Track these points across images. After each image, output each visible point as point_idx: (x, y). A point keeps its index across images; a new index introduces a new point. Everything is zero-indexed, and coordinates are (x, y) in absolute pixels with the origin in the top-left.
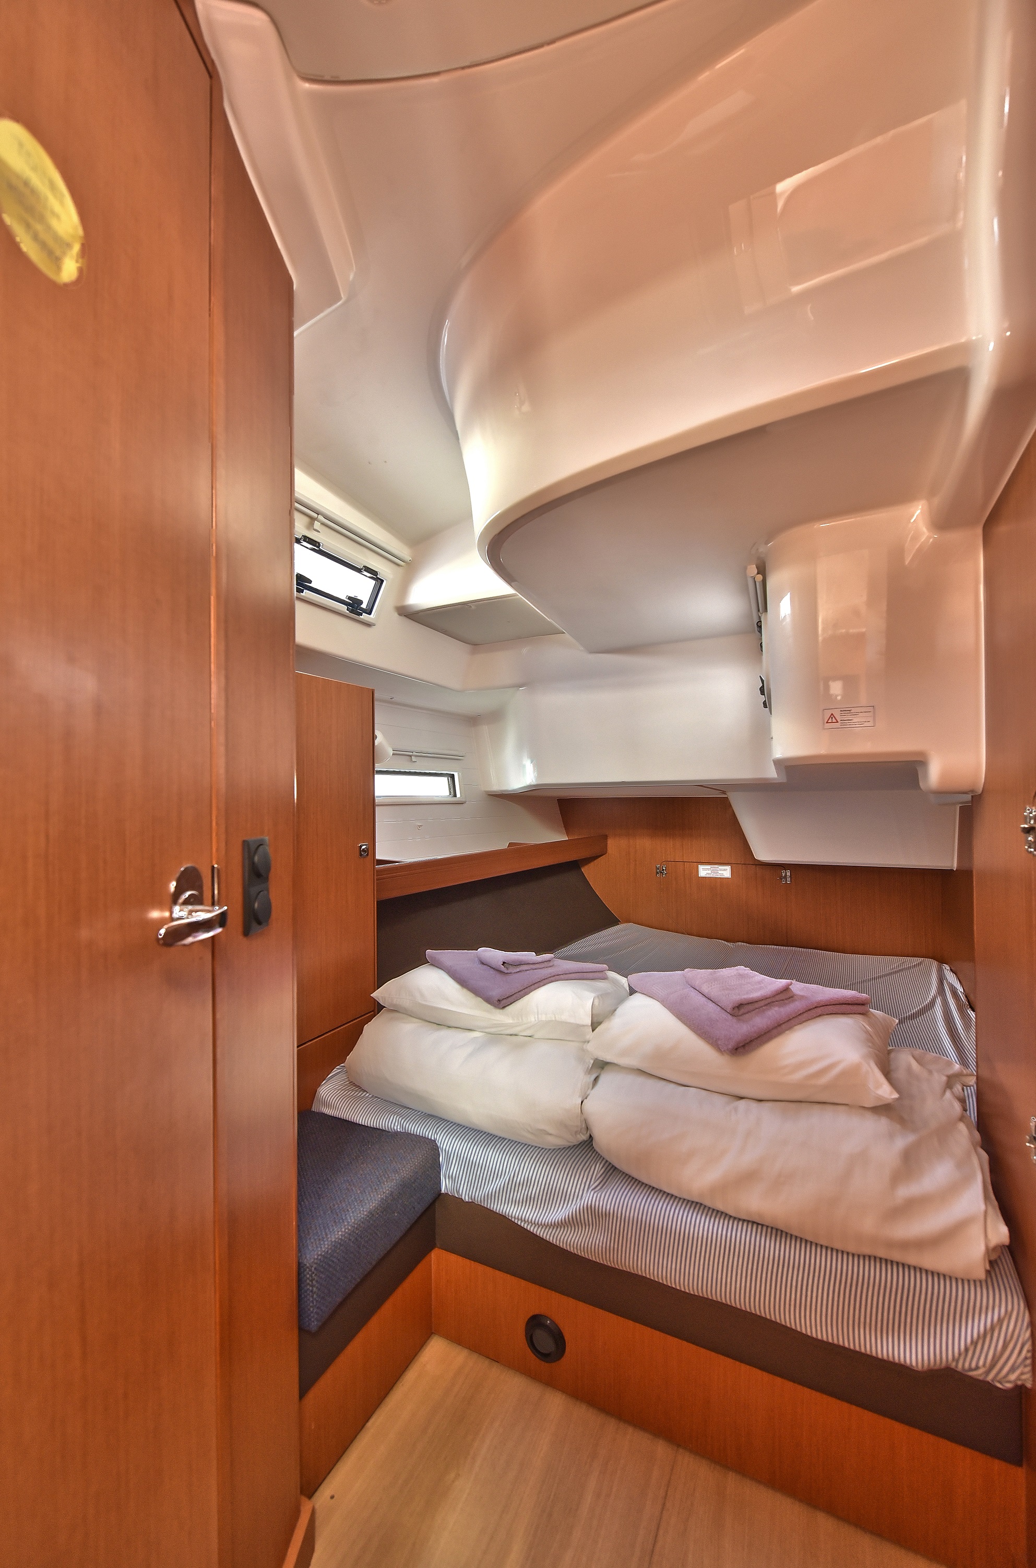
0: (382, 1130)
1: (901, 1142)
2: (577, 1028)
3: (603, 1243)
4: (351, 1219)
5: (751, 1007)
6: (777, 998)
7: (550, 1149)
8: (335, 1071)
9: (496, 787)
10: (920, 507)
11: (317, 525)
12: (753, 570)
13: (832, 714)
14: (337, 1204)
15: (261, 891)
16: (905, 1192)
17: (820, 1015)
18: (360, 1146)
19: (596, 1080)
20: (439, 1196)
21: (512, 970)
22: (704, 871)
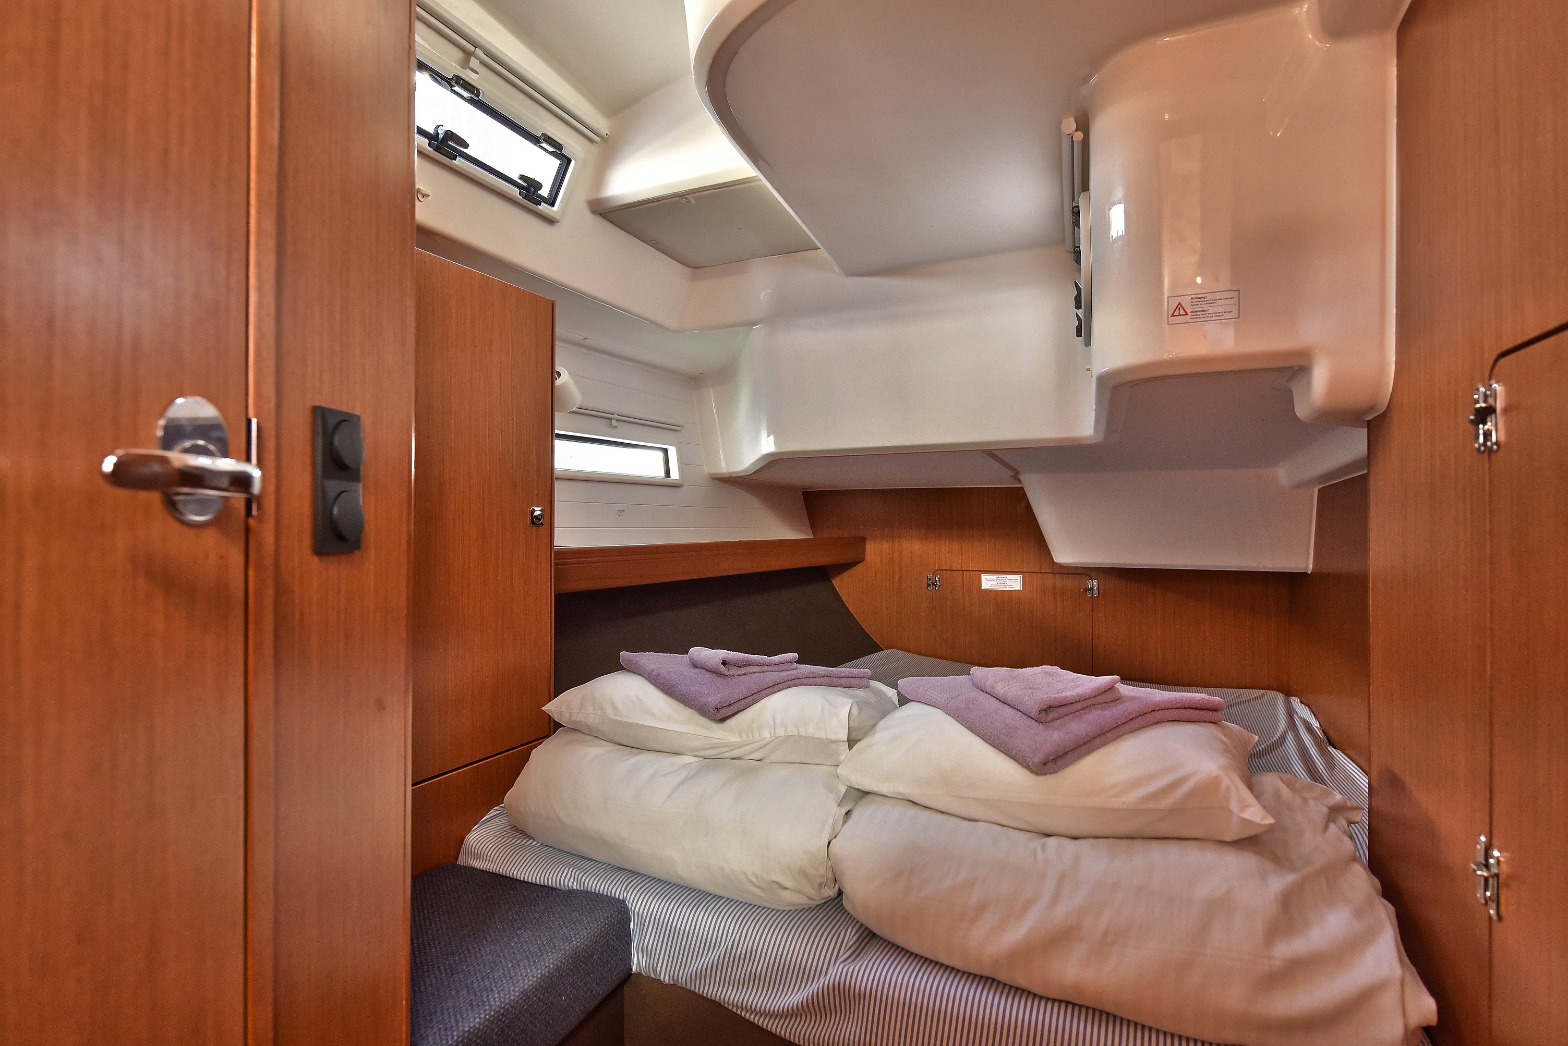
0: (552, 888)
1: (1278, 883)
2: (825, 746)
3: (855, 1037)
4: (495, 1001)
5: (1064, 711)
6: (1100, 699)
7: (784, 911)
8: (492, 813)
9: (724, 467)
10: (1306, 6)
11: (474, 62)
12: (1070, 125)
13: (1180, 304)
14: (478, 980)
15: (343, 492)
16: (1284, 950)
17: (1158, 723)
18: (519, 908)
19: (848, 813)
20: (628, 977)
21: (735, 671)
22: (989, 582)
